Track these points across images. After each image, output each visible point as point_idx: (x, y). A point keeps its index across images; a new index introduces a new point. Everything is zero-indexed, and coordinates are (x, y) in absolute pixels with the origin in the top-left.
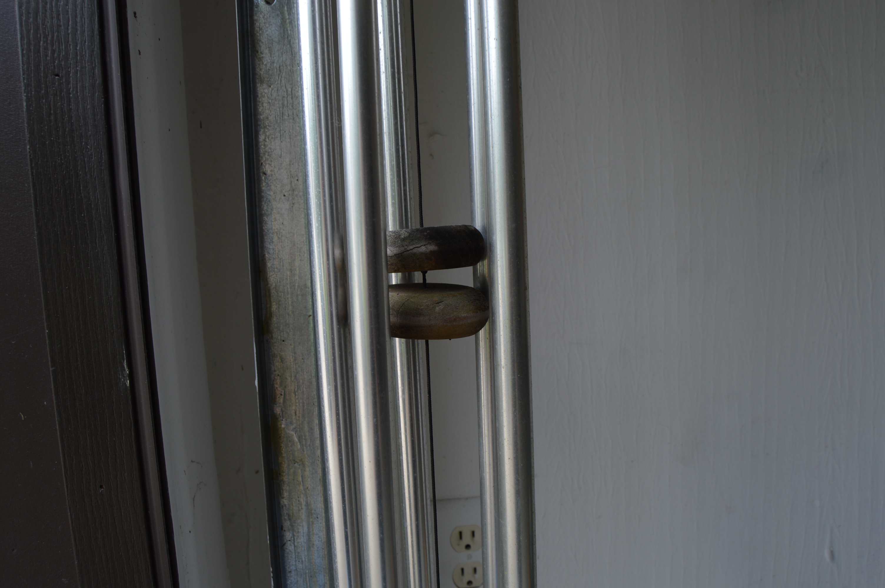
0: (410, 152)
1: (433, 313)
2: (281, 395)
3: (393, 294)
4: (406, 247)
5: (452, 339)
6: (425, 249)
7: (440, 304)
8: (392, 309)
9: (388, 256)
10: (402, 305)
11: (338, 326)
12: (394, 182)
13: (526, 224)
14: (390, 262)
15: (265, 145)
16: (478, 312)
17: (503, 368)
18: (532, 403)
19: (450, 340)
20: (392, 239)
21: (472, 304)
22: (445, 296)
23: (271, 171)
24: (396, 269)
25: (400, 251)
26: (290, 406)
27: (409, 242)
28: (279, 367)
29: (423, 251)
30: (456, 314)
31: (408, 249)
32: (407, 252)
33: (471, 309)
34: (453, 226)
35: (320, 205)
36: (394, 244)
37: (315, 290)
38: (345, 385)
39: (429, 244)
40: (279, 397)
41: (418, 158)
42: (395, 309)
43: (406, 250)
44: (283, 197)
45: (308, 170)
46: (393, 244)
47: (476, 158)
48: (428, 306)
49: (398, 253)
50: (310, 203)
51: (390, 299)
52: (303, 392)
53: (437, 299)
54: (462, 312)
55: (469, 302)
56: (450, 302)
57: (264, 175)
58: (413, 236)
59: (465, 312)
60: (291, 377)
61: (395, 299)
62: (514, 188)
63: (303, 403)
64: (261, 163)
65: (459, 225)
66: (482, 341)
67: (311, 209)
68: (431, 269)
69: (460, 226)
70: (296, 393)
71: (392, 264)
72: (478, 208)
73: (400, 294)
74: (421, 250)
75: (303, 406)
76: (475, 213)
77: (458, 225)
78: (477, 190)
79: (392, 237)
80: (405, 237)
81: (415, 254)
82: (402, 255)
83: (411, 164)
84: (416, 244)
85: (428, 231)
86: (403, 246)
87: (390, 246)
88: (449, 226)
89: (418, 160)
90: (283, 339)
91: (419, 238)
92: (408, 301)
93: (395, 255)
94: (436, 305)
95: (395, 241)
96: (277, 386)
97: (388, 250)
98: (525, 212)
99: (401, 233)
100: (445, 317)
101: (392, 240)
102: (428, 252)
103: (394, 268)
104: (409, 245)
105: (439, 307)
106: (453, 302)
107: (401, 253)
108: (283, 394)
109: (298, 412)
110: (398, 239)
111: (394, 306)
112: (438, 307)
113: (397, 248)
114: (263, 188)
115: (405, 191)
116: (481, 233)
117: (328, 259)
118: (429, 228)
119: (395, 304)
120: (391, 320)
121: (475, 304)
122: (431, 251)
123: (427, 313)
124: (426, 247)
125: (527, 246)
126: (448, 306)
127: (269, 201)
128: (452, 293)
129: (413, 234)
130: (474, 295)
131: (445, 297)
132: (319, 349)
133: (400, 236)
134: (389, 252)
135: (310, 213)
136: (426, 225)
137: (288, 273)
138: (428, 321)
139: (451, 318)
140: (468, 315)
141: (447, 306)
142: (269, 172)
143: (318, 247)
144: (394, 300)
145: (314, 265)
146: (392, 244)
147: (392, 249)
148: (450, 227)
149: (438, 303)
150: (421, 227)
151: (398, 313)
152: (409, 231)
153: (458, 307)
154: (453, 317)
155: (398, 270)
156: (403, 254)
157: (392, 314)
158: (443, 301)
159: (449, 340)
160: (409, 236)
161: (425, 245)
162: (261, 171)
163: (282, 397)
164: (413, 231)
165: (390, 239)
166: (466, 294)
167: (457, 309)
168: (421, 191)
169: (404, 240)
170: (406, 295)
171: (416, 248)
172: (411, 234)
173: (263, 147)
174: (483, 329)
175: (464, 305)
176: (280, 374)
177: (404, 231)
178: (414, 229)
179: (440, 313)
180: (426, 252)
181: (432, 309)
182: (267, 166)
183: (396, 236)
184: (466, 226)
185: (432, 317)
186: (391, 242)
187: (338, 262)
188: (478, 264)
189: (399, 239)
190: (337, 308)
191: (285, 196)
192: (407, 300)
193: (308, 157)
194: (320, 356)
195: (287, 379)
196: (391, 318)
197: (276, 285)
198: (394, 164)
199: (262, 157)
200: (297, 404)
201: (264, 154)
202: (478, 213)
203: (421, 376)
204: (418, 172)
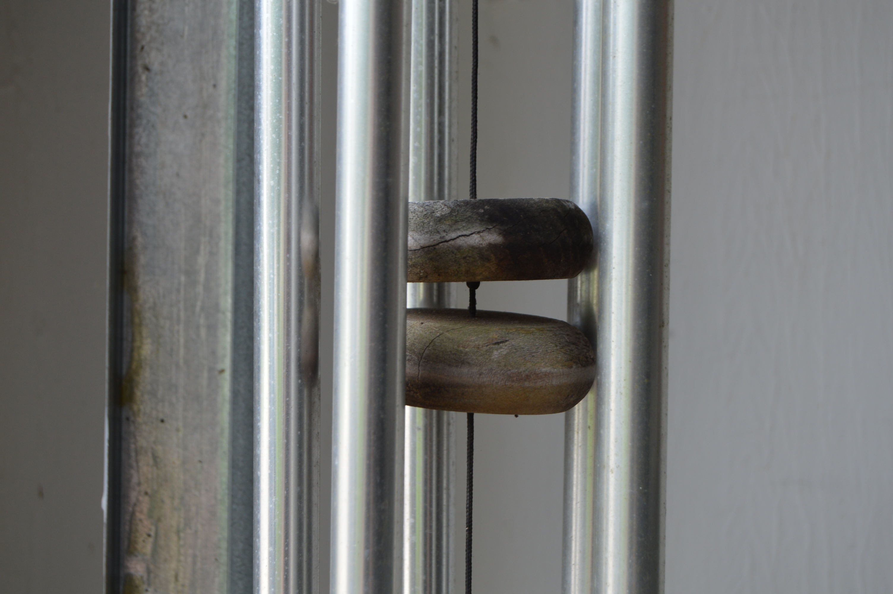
0: (456, 47)
1: (487, 361)
2: (149, 535)
3: (412, 322)
4: (444, 234)
5: (520, 416)
6: (479, 239)
7: (501, 344)
8: (410, 350)
9: (409, 249)
10: (430, 343)
11: (300, 381)
12: (421, 106)
13: (669, 203)
14: (411, 260)
15: (151, 10)
16: (571, 367)
17: (612, 473)
18: (664, 546)
19: (516, 416)
20: (418, 217)
21: (562, 350)
22: (511, 331)
23: (162, 64)
24: (421, 274)
25: (432, 240)
26: (166, 561)
27: (449, 225)
28: (150, 476)
29: (475, 243)
30: (531, 365)
31: (448, 238)
32: (446, 244)
33: (559, 359)
34: (534, 200)
35: (279, 146)
36: (421, 227)
37: (260, 308)
38: (305, 497)
39: (488, 230)
40: (144, 541)
41: (473, 65)
42: (416, 350)
43: (443, 240)
44: (182, 120)
45: (261, 76)
46: (419, 227)
47: (585, 69)
48: (478, 348)
49: (427, 245)
50: (260, 139)
51: (408, 332)
52: (196, 532)
53: (496, 337)
54: (543, 364)
55: (556, 346)
56: (521, 343)
57: (146, 72)
58: (457, 214)
59: (547, 365)
60: (172, 498)
61: (416, 331)
62: (649, 134)
63: (195, 556)
64: (139, 47)
65: (546, 198)
66: (578, 433)
67: (261, 152)
68: (487, 279)
69: (547, 201)
70: (182, 535)
71: (414, 266)
72: (584, 166)
73: (426, 324)
74: (471, 241)
75: (194, 563)
76: (578, 177)
77: (544, 199)
78: (584, 131)
79: (417, 214)
80: (442, 215)
81: (459, 248)
82: (435, 249)
83: (457, 72)
84: (462, 230)
85: (486, 207)
86: (438, 232)
87: (414, 230)
88: (526, 199)
89: (473, 68)
90: (161, 416)
91: (469, 218)
92: (440, 336)
93: (423, 248)
94: (494, 346)
95: (423, 222)
96: (142, 517)
97: (410, 238)
98: (669, 180)
99: (435, 207)
100: (510, 370)
101: (418, 219)
102: (484, 245)
103: (417, 273)
104: (449, 230)
105: (499, 351)
106: (526, 344)
107: (434, 245)
108: (152, 533)
109: (181, 575)
110: (430, 218)
111: (414, 344)
112: (497, 350)
113: (427, 236)
114: (143, 99)
115: (441, 124)
116: (588, 217)
117: (288, 250)
118: (488, 202)
119: (417, 341)
120: (408, 371)
121: (568, 350)
122: (490, 244)
123: (477, 361)
124: (481, 236)
125: (669, 244)
126: (516, 349)
127: (153, 126)
128: (525, 326)
129: (458, 211)
130: (568, 335)
131: (511, 333)
132: (259, 424)
133: (434, 213)
134: (411, 243)
135: (260, 159)
136: (481, 196)
137: (183, 278)
138: (478, 376)
139: (521, 372)
140: (552, 370)
141: (515, 351)
142: (155, 67)
143: (271, 226)
144: (414, 333)
145: (260, 260)
146: (417, 227)
147: (417, 236)
148: (528, 201)
149: (498, 343)
150: (472, 198)
151: (421, 358)
152: (450, 204)
153: (534, 353)
154: (524, 371)
155: (426, 277)
156: (437, 247)
157: (408, 360)
158: (507, 341)
159: (513, 416)
160: (451, 212)
161: (479, 232)
162: (140, 63)
163: (151, 540)
164: (458, 205)
165: (415, 218)
166: (551, 331)
167: (533, 356)
168: (476, 129)
169: (440, 220)
170: (438, 325)
171: (463, 237)
172: (455, 210)
173: (146, 12)
174: (581, 402)
175: (547, 351)
176: (149, 491)
177: (442, 204)
178: (460, 201)
179: (500, 363)
180: (481, 246)
181: (486, 354)
182: (153, 54)
183: (425, 213)
184: (558, 201)
185: (484, 368)
186: (415, 223)
187: (307, 258)
188: (579, 277)
189: (432, 218)
190: (299, 346)
191: (185, 117)
192: (438, 334)
193: (262, 52)
194: (260, 438)
195: (163, 501)
196: (407, 368)
197: (155, 303)
198: (421, 71)
199: (143, 34)
200: (182, 558)
201: (149, 28)
202: (583, 176)
203: (452, 500)
204: (473, 92)
